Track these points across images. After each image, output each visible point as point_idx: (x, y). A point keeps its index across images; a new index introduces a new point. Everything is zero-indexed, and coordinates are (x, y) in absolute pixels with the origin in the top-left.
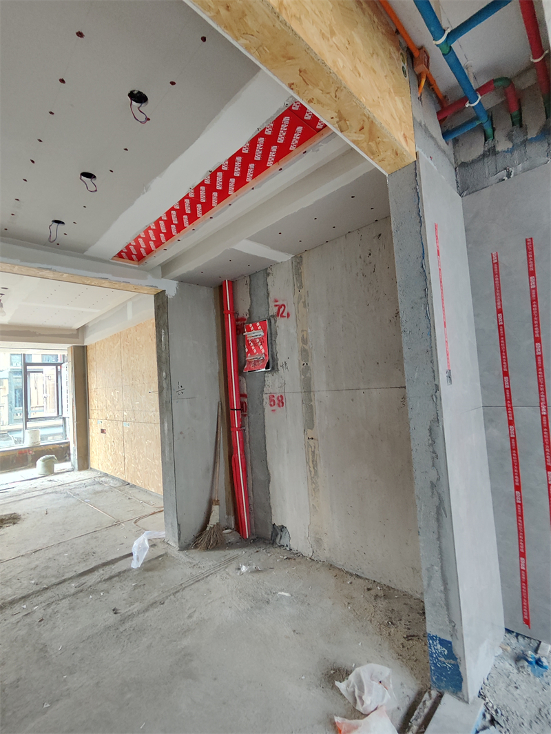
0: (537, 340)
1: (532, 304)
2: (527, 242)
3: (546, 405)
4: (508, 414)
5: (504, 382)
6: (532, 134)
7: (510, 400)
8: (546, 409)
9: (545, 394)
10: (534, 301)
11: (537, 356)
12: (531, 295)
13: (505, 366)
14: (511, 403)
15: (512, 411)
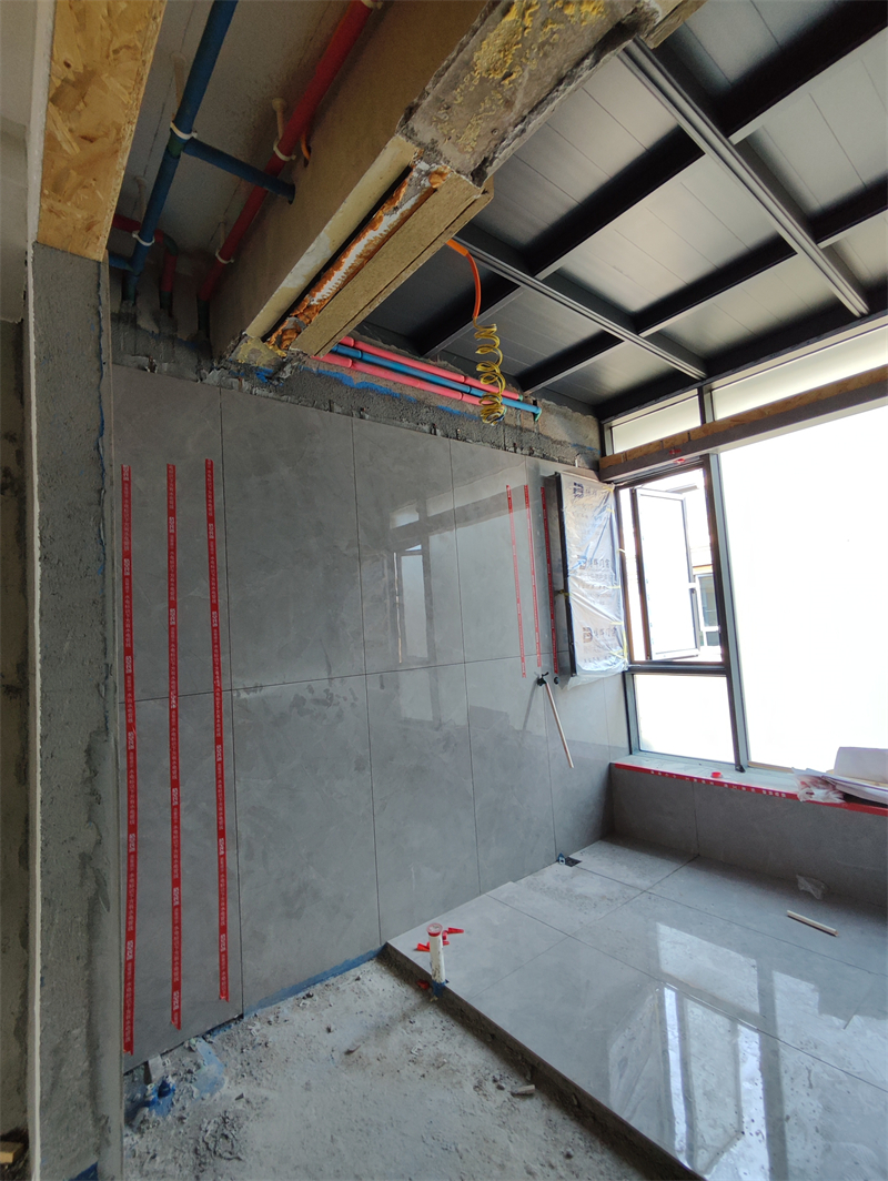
0: (172, 605)
1: (169, 555)
2: (168, 469)
3: (176, 694)
4: (127, 714)
5: (125, 664)
6: (183, 335)
7: (132, 692)
8: (176, 700)
9: (176, 680)
10: (172, 550)
11: (170, 627)
12: (169, 542)
13: (128, 640)
14: (133, 697)
15: (134, 709)
